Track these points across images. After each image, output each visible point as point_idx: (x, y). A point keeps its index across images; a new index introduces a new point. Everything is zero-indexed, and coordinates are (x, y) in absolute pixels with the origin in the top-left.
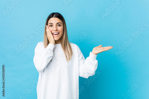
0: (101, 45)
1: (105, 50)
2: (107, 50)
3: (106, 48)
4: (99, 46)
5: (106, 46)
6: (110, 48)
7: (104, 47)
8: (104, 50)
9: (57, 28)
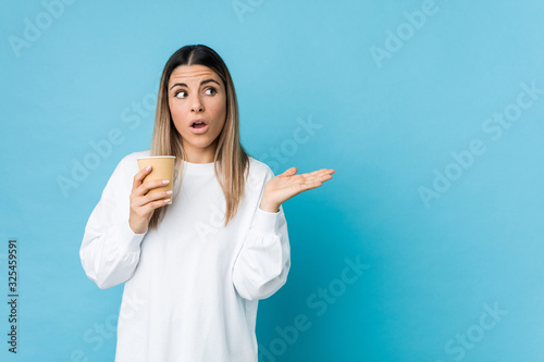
0: (293, 169)
1: (310, 186)
2: (317, 185)
3: (314, 179)
4: (285, 173)
5: (309, 172)
6: (325, 178)
7: (305, 175)
8: (304, 187)
9: (201, 103)
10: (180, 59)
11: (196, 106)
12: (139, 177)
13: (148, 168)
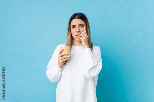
10: (74, 17)
11: (78, 31)
12: (60, 52)
13: (62, 50)
